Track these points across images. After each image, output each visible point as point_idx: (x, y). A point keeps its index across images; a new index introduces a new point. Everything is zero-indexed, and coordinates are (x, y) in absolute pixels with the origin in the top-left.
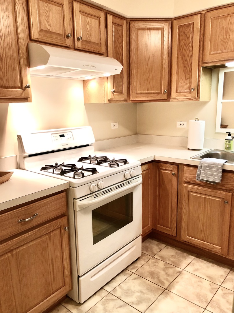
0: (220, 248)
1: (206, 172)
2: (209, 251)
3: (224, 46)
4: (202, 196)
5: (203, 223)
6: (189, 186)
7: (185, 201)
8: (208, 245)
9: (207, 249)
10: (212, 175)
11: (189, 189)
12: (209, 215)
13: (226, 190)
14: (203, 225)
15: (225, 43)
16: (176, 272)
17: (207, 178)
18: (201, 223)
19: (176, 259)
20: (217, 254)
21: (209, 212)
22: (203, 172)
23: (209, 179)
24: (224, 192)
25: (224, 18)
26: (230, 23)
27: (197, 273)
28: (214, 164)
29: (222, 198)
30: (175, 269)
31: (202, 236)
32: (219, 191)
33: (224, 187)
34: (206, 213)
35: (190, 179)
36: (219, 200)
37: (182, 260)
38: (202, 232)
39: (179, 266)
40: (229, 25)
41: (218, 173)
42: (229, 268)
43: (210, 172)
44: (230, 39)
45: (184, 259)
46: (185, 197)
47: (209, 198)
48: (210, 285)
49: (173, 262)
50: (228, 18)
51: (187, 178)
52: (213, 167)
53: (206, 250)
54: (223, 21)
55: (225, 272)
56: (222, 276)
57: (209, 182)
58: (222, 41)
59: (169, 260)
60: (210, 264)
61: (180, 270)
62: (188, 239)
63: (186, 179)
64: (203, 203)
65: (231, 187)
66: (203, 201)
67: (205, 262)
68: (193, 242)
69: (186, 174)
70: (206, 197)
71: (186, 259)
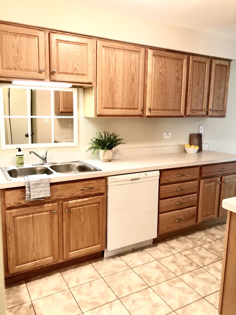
0: (52, 257)
1: (35, 190)
2: (41, 267)
3: (16, 63)
4: (29, 216)
5: (33, 242)
6: (13, 211)
7: (10, 229)
8: (41, 261)
9: (39, 267)
10: (41, 191)
11: (14, 214)
12: (38, 232)
13: (52, 201)
14: (33, 245)
15: (18, 61)
16: (29, 308)
17: (37, 196)
18: (31, 245)
19: (12, 298)
20: (48, 265)
21: (38, 228)
22: (33, 191)
23: (40, 196)
24: (51, 204)
25: (13, 35)
26: (20, 43)
27: (44, 295)
28: (41, 180)
29: (49, 210)
30: (24, 307)
31: (33, 257)
32: (46, 205)
33: (51, 199)
34: (36, 231)
35: (15, 203)
36: (47, 213)
37: (19, 294)
38: (33, 253)
39: (23, 301)
40: (20, 45)
41: (47, 188)
42: (57, 272)
43: (38, 189)
44: (22, 58)
45: (19, 292)
46: (10, 224)
47: (37, 215)
48: (64, 294)
49: (14, 303)
50: (18, 37)
51: (10, 203)
52: (41, 184)
53: (37, 268)
54: (13, 38)
55: (59, 276)
56: (61, 281)
57: (39, 199)
58: (14, 58)
59: (8, 304)
60: (43, 280)
61: (30, 303)
62: (18, 269)
63: (10, 205)
64: (32, 223)
65: (57, 198)
66: (32, 221)
67: (37, 281)
68: (24, 269)
69: (9, 199)
70: (33, 215)
71: (20, 291)
